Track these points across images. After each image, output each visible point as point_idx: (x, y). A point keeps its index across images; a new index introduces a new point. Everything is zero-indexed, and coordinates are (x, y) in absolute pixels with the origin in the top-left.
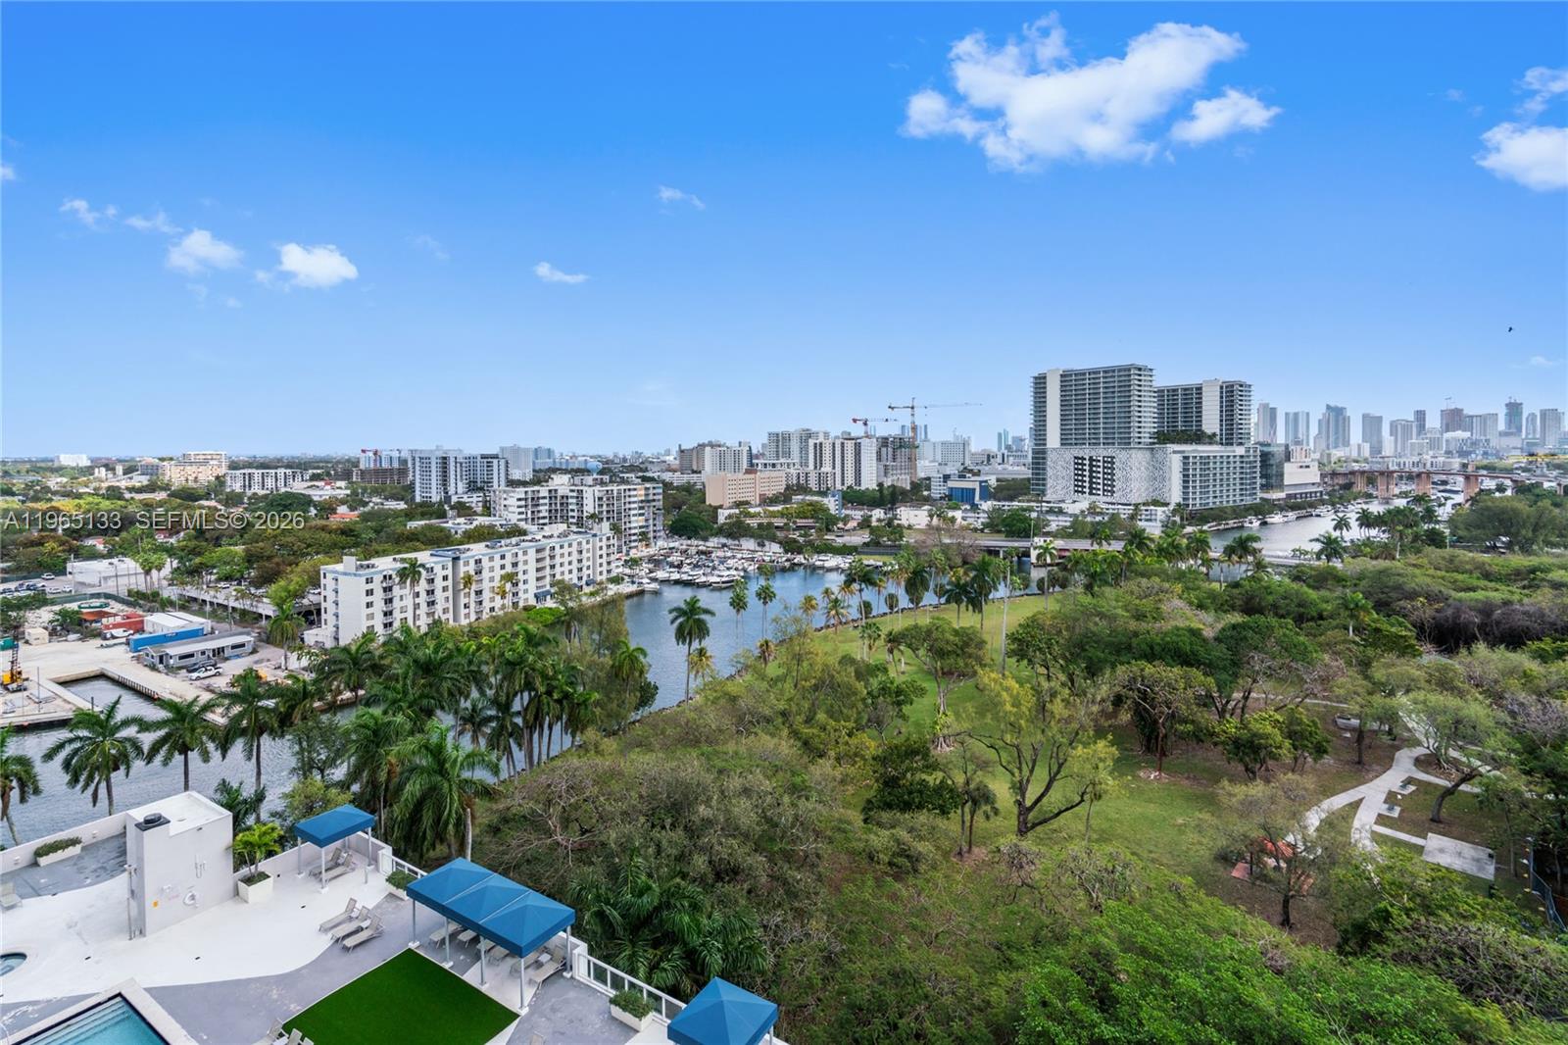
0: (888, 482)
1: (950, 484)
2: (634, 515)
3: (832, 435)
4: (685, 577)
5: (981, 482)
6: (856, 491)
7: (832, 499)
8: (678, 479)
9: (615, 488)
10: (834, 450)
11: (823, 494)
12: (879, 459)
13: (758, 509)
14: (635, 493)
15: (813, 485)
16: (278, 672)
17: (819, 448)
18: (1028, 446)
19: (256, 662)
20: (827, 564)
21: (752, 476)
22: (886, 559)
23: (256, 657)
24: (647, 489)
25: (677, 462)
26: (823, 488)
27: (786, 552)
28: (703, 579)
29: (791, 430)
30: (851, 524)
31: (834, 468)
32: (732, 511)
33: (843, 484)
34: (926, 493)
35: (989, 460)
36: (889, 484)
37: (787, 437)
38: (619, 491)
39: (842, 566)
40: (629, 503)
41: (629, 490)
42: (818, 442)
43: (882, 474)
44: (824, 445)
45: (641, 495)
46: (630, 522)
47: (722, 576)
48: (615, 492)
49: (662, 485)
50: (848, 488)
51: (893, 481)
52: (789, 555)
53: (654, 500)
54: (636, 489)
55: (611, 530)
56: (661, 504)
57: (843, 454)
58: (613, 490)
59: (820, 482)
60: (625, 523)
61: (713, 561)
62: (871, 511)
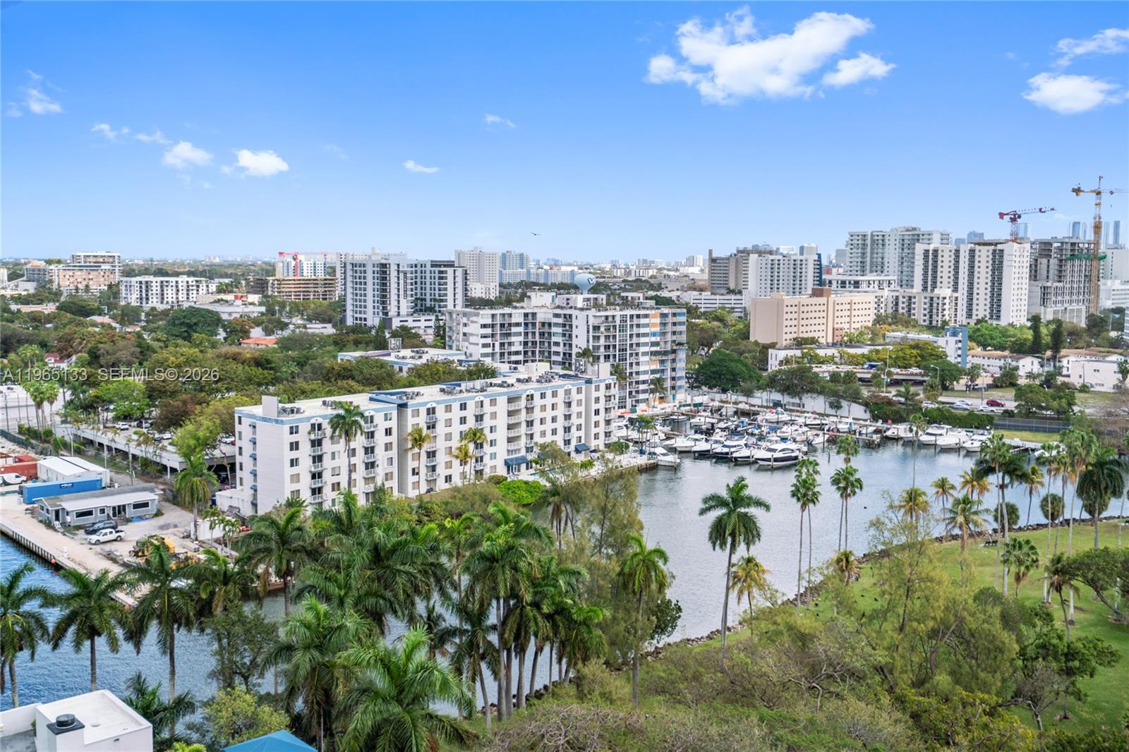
0: (1048, 314)
2: (645, 354)
3: (953, 237)
4: (719, 449)
6: (992, 328)
7: (952, 340)
8: (706, 300)
9: (616, 313)
10: (957, 262)
11: (938, 329)
12: (1034, 275)
13: (830, 352)
14: (647, 321)
15: (919, 314)
16: (187, 542)
17: (932, 258)
19: (162, 528)
20: (942, 441)
21: (823, 300)
22: (1041, 437)
23: (161, 521)
24: (664, 316)
25: (706, 276)
26: (937, 320)
27: (875, 418)
28: (745, 452)
29: (886, 229)
30: (984, 380)
31: (956, 289)
32: (790, 353)
33: (969, 316)
34: (1114, 334)
36: (1050, 317)
37: (878, 241)
38: (623, 318)
39: (968, 445)
40: (638, 335)
41: (638, 316)
42: (931, 247)
43: (1038, 300)
44: (940, 253)
45: (654, 325)
46: (638, 364)
47: (774, 450)
48: (618, 319)
49: (685, 311)
50: (979, 322)
51: (1055, 312)
52: (880, 423)
53: (674, 333)
54: (646, 316)
55: (612, 374)
56: (683, 338)
57: (972, 267)
58: (613, 317)
59: (931, 311)
60: (631, 364)
61: (760, 427)
62: (1017, 360)
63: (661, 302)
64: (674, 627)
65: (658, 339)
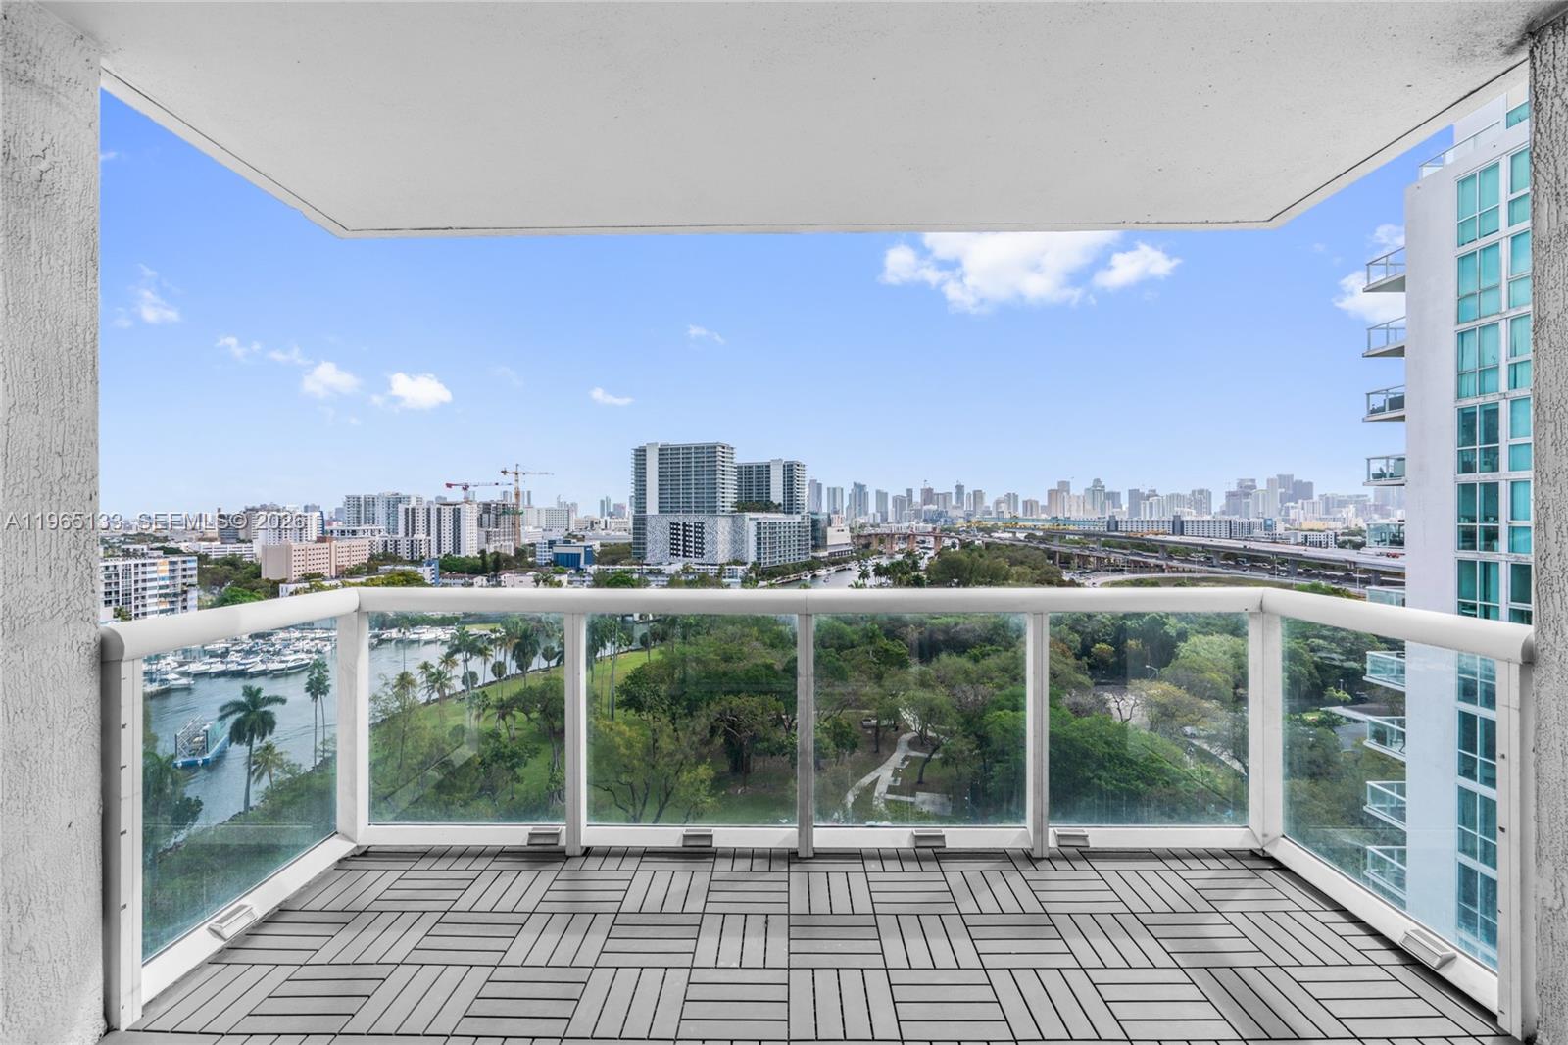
0: (490, 549)
1: (556, 550)
2: (151, 596)
3: (426, 500)
4: (233, 667)
5: (586, 547)
6: (454, 559)
7: (428, 568)
8: (218, 550)
9: (120, 563)
10: (429, 516)
11: (419, 562)
12: (481, 525)
13: (334, 583)
14: (154, 568)
15: (404, 552)
17: (411, 514)
18: (630, 512)
20: (424, 637)
21: (327, 545)
22: (490, 626)
24: (171, 563)
26: (416, 556)
28: (260, 667)
29: (376, 493)
31: (429, 535)
32: (300, 586)
33: (439, 552)
34: (530, 559)
35: (592, 526)
36: (492, 551)
37: (370, 502)
38: (127, 568)
39: (442, 637)
40: (144, 581)
41: (144, 565)
42: (410, 507)
43: (484, 540)
44: (416, 511)
45: (162, 571)
46: (144, 605)
47: (287, 661)
48: (120, 571)
49: (196, 558)
50: (446, 555)
51: (495, 547)
52: (377, 631)
53: (185, 577)
54: (154, 564)
55: (114, 617)
56: (195, 580)
57: (439, 520)
58: (115, 566)
59: (412, 550)
60: (137, 607)
61: (274, 645)
62: (472, 579)
63: (168, 551)
64: (194, 821)
65: (167, 583)
